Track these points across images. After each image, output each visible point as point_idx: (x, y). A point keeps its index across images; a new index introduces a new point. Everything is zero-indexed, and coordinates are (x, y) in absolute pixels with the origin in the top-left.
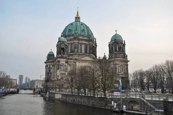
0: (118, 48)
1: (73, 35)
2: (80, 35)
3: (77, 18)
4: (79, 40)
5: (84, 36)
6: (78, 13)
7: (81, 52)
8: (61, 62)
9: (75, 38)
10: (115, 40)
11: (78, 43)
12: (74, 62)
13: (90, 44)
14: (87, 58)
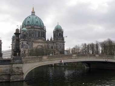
0: (58, 34)
1: (30, 25)
2: (35, 25)
3: (33, 13)
4: (34, 28)
5: (37, 26)
6: (33, 8)
7: (36, 36)
8: (24, 43)
9: (32, 28)
10: (57, 29)
11: (34, 30)
12: (32, 43)
13: (41, 31)
14: (40, 41)
